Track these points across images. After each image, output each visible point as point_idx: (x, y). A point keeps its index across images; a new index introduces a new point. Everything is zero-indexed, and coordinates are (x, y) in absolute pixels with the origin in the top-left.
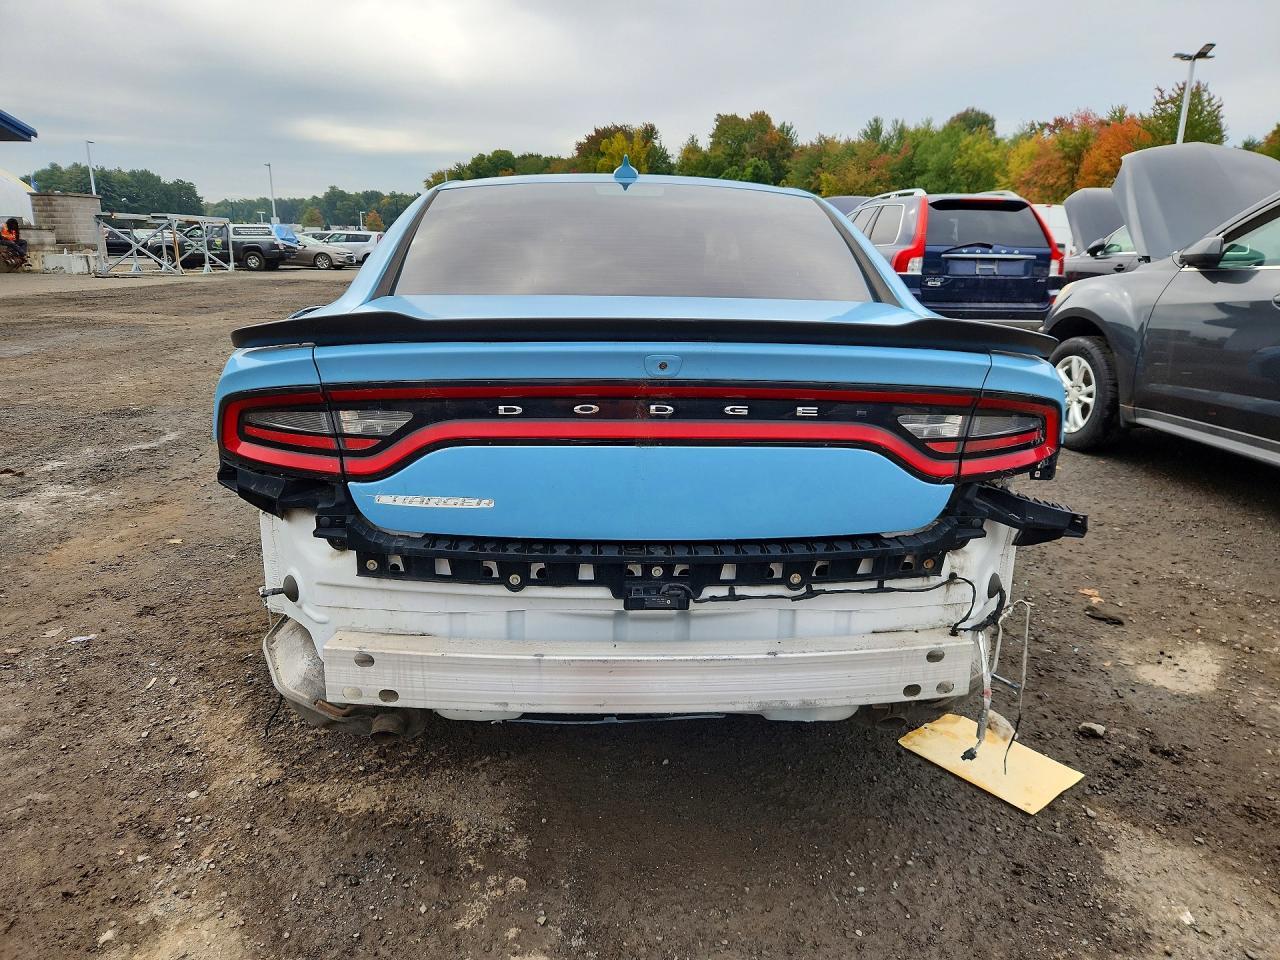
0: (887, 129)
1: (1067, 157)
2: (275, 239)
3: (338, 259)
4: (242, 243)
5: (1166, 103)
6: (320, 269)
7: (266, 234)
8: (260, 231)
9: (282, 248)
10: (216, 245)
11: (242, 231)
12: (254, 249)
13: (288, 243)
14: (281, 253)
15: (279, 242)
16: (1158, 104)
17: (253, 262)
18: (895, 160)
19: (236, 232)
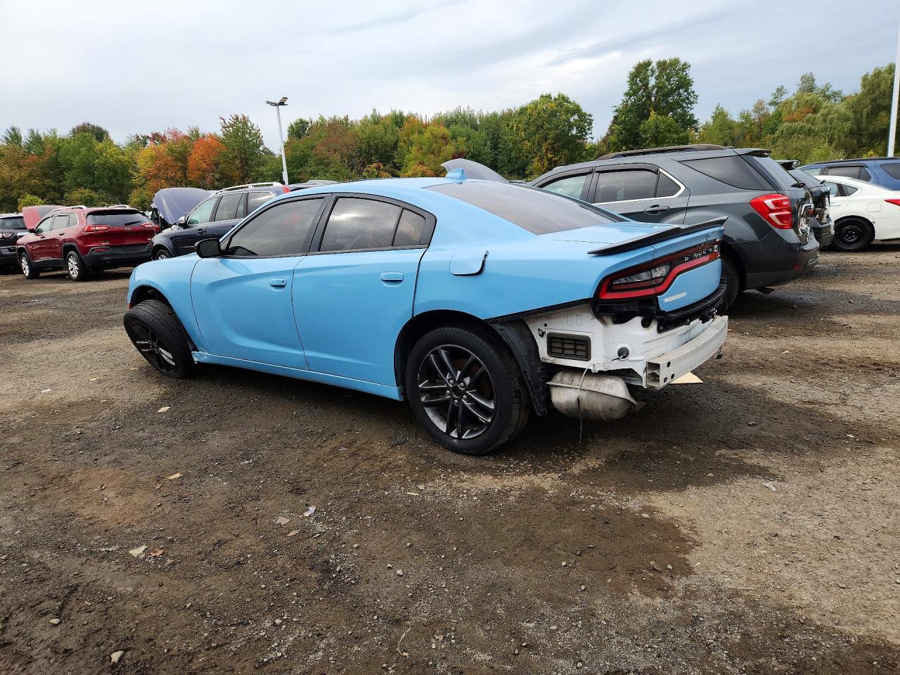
0: (25, 136)
1: (176, 159)
5: (228, 127)
16: (224, 127)
18: (42, 161)
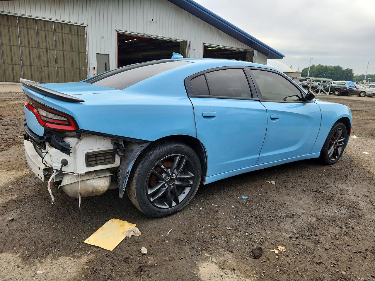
2: (346, 86)
3: (368, 93)
4: (335, 87)
6: (361, 96)
7: (344, 84)
8: (342, 83)
9: (347, 89)
10: (327, 87)
11: (336, 83)
12: (338, 89)
13: (350, 87)
14: (347, 90)
15: (347, 87)
17: (337, 93)
19: (334, 83)
